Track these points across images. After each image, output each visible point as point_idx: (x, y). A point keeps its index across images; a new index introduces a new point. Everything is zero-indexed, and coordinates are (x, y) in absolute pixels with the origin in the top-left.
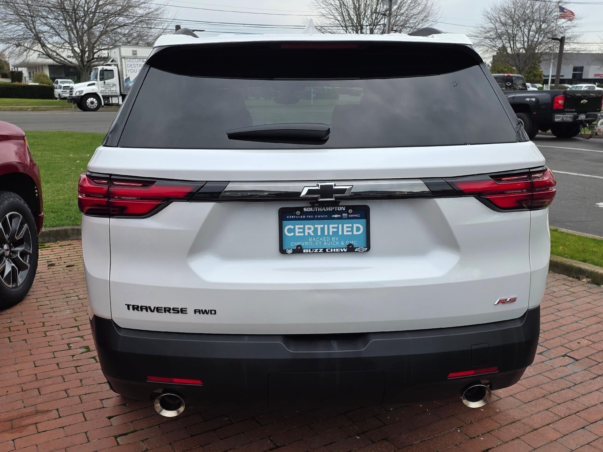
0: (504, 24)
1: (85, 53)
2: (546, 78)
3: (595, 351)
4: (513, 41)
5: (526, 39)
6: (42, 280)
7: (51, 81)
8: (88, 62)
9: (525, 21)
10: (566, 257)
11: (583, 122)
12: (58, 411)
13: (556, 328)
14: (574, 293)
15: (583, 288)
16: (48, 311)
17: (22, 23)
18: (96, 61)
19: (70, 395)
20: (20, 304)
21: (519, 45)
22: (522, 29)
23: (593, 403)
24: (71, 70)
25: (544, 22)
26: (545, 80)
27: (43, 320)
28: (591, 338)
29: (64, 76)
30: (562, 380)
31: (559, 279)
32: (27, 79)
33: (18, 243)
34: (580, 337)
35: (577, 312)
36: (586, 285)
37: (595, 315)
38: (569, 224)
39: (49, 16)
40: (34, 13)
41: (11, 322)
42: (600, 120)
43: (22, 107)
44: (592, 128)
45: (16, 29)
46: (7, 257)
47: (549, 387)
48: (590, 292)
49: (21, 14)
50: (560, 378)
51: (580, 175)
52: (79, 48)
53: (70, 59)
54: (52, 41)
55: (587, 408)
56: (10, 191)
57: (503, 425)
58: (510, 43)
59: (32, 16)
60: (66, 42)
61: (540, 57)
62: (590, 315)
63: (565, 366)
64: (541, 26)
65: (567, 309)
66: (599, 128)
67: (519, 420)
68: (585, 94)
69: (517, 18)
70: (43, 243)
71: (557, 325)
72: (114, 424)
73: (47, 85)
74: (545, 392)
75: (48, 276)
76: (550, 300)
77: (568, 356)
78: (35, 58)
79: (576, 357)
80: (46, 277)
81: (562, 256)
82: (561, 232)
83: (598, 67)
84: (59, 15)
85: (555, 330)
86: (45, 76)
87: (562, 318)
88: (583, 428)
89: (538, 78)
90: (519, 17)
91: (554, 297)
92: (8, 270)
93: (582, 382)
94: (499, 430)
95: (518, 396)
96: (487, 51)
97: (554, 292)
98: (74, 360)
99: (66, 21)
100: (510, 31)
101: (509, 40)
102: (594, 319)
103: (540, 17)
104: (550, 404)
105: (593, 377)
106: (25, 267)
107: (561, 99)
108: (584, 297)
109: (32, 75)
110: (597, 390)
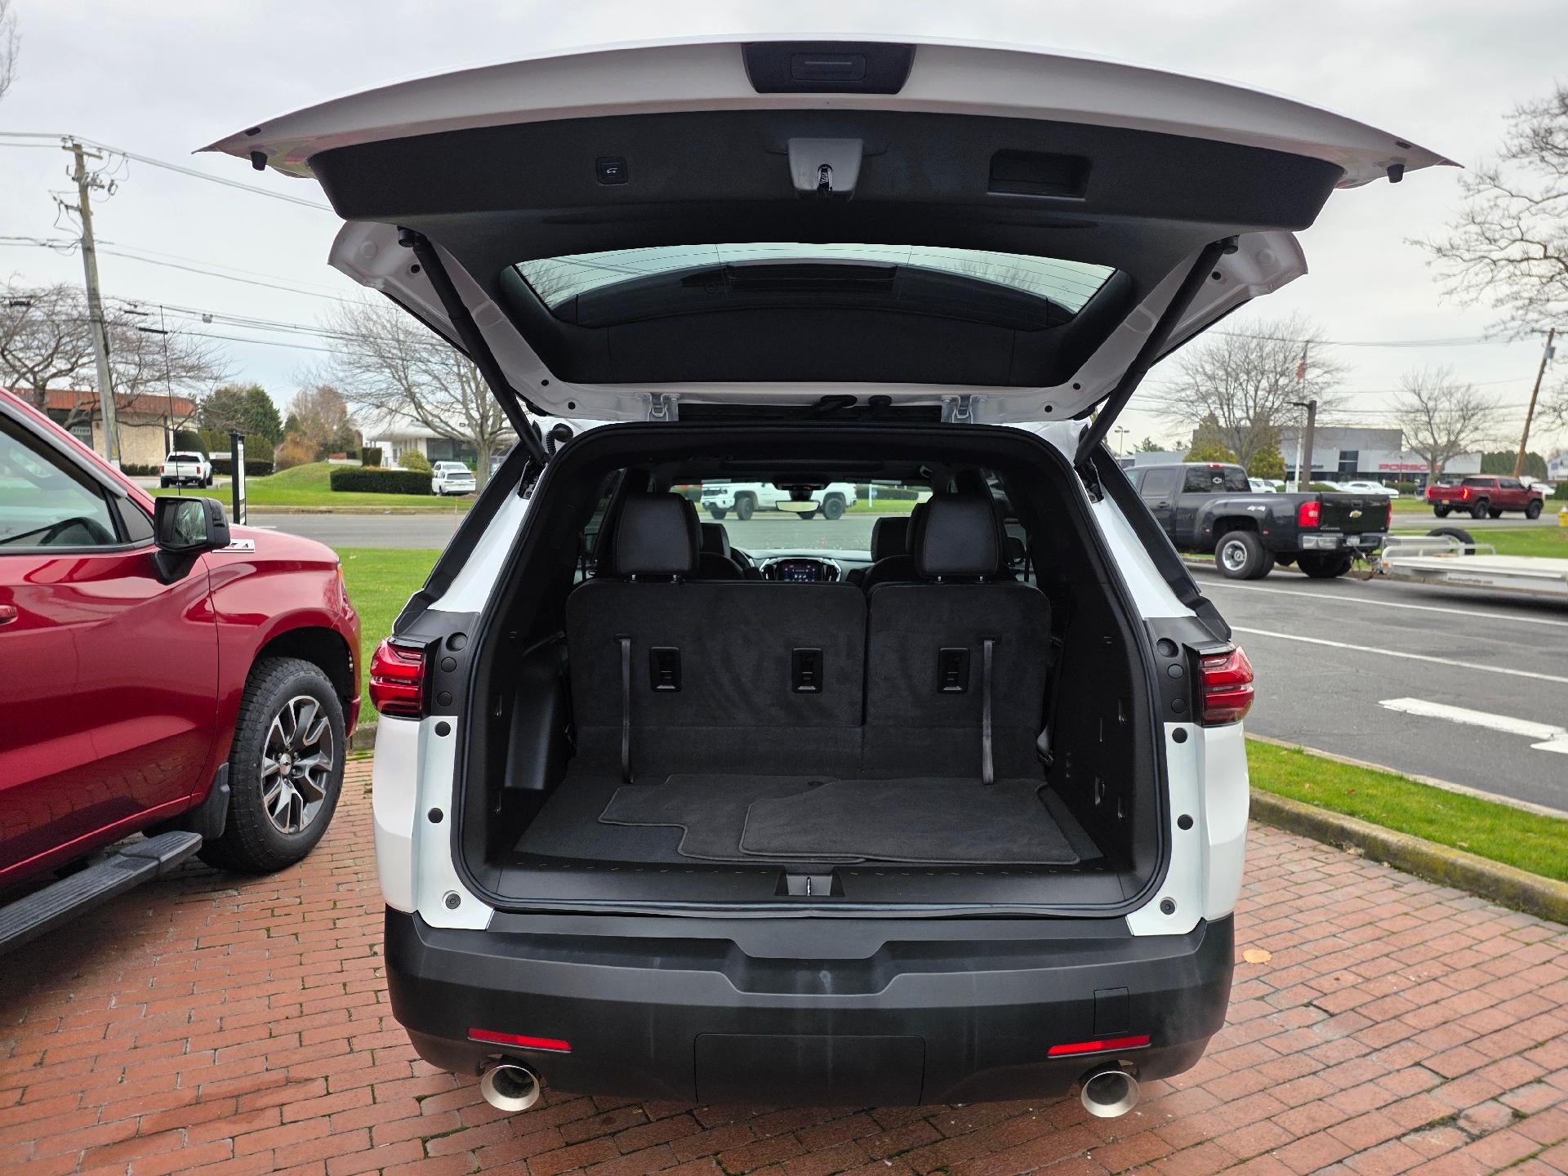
0: (1211, 378)
1: (487, 420)
2: (1291, 470)
3: (1370, 998)
4: (1228, 405)
5: (1251, 403)
6: (350, 819)
7: (429, 464)
8: (491, 434)
9: (1248, 373)
10: (1317, 806)
11: (1354, 551)
12: (327, 1080)
13: (1295, 947)
14: (1331, 875)
15: (1349, 868)
16: (347, 879)
17: (387, 370)
18: (505, 433)
19: (356, 1048)
20: (300, 863)
21: (1239, 414)
22: (1244, 386)
23: (1362, 1108)
24: (464, 447)
25: (1282, 374)
26: (1289, 473)
27: (336, 896)
28: (1361, 970)
29: (451, 456)
30: (1302, 1056)
31: (1302, 848)
32: (391, 460)
33: (306, 753)
34: (1340, 967)
35: (1336, 915)
36: (1356, 862)
37: (1370, 923)
38: (1326, 739)
39: (431, 359)
40: (407, 354)
41: (278, 898)
42: (1385, 546)
43: (374, 507)
44: (1372, 560)
45: (375, 379)
46: (285, 777)
47: (1273, 1071)
48: (1361, 876)
49: (386, 355)
50: (1297, 1052)
51: (1350, 646)
52: (478, 411)
53: (462, 430)
54: (433, 399)
55: (1348, 1120)
56: (301, 658)
57: (1179, 1148)
58: (1222, 409)
59: (403, 360)
60: (458, 401)
61: (1277, 435)
62: (1360, 923)
63: (1308, 1027)
64: (1277, 381)
65: (1317, 908)
66: (1385, 561)
67: (1211, 1140)
68: (1356, 501)
69: (1234, 366)
70: (364, 749)
71: (1296, 940)
72: (426, 1112)
73: (423, 471)
74: (1266, 1081)
75: (361, 812)
76: (1285, 888)
77: (1315, 1006)
78: (404, 427)
79: (1331, 1009)
80: (356, 813)
81: (1308, 803)
82: (1308, 755)
83: (1386, 452)
84: (449, 357)
85: (1291, 950)
86: (419, 456)
87: (1306, 926)
88: (1340, 1161)
89: (1276, 471)
90: (1238, 366)
91: (1290, 884)
92: (285, 800)
93: (1341, 1063)
94: (1170, 1160)
95: (1211, 1087)
96: (1182, 422)
97: (1293, 873)
98: (377, 978)
99: (459, 366)
100: (1222, 390)
101: (1221, 405)
102: (1369, 931)
103: (1275, 367)
104: (1275, 1107)
105: (1364, 1052)
106: (318, 796)
107: (1314, 509)
108: (1351, 885)
109: (398, 455)
110: (1371, 1080)
